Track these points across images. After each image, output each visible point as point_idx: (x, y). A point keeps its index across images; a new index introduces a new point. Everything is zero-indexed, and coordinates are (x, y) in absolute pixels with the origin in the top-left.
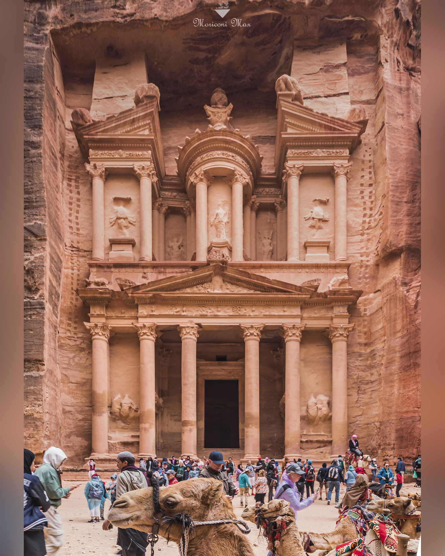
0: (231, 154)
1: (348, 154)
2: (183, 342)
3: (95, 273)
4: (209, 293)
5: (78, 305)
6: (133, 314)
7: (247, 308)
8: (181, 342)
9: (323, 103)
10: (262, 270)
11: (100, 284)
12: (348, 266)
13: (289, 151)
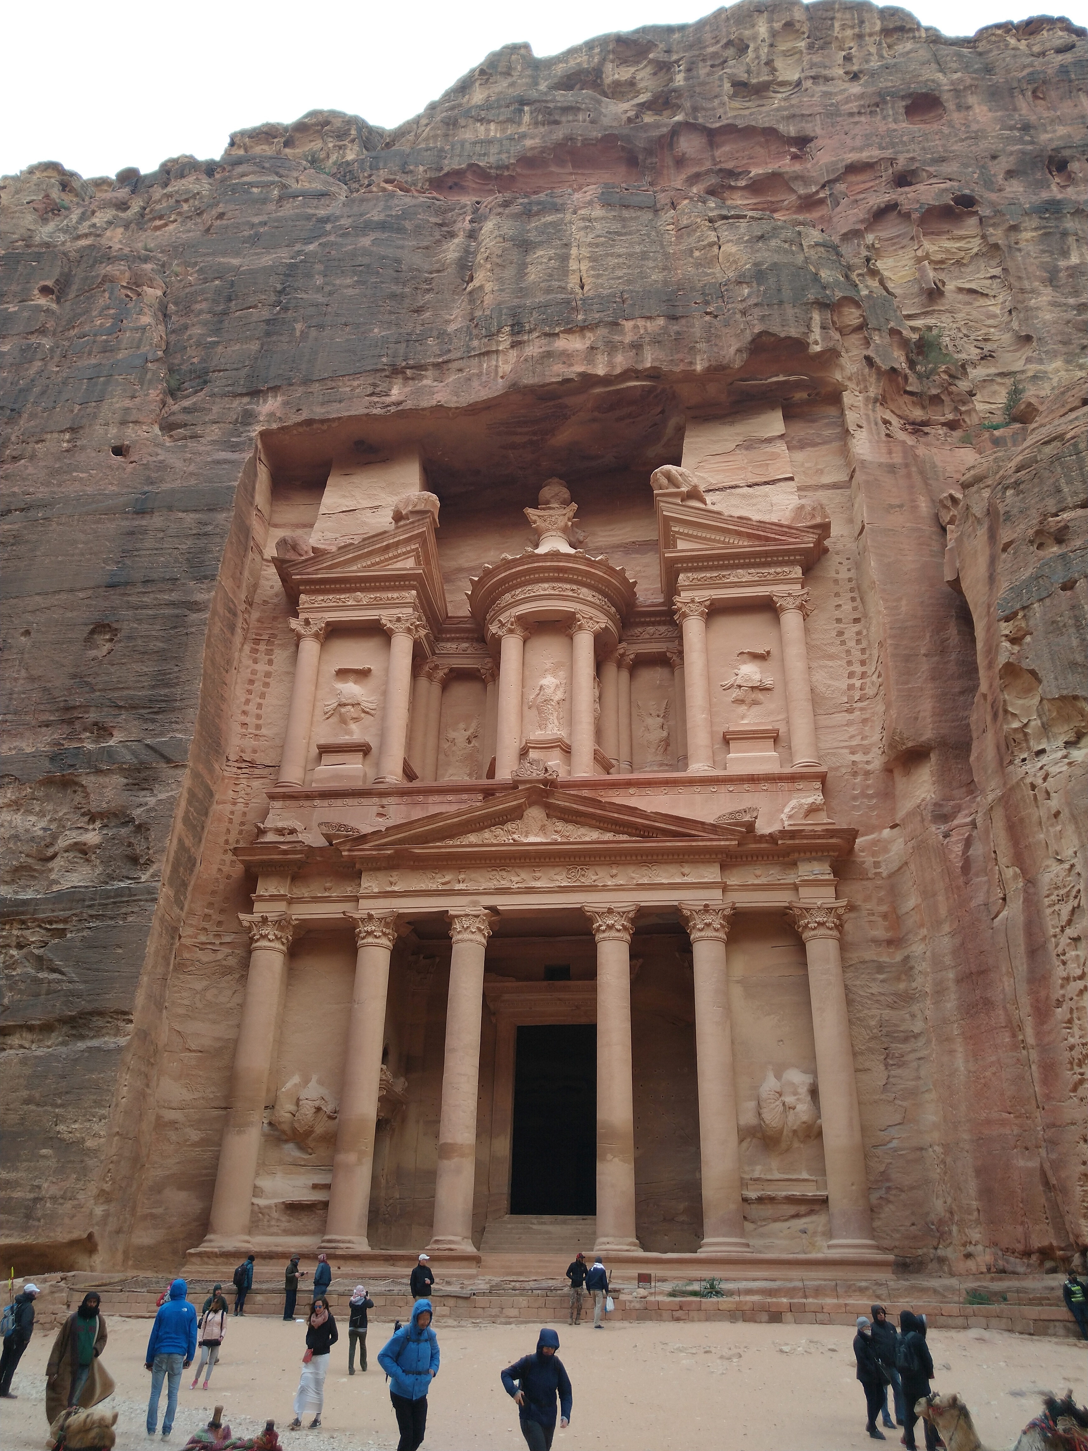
0: (568, 586)
1: (801, 576)
2: (455, 947)
3: (279, 812)
4: (516, 843)
5: (234, 876)
6: (349, 890)
7: (598, 869)
8: (450, 948)
9: (744, 496)
10: (631, 791)
11: (287, 831)
12: (823, 778)
13: (681, 576)
